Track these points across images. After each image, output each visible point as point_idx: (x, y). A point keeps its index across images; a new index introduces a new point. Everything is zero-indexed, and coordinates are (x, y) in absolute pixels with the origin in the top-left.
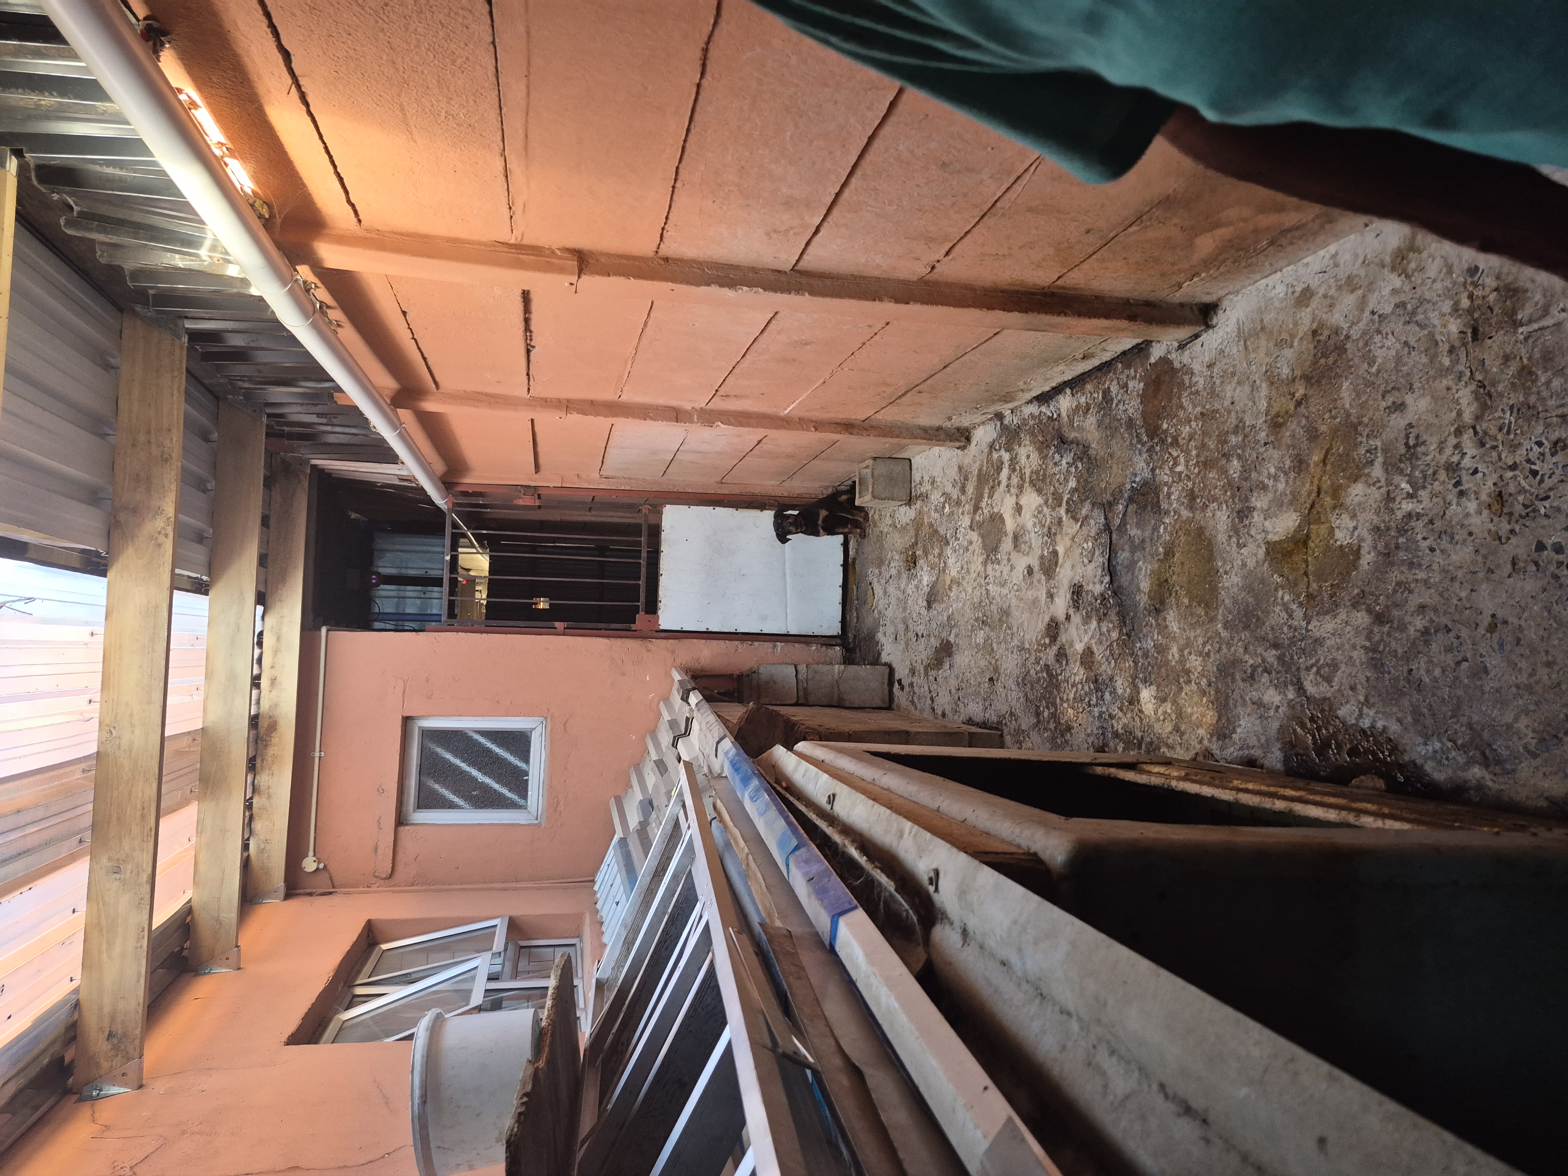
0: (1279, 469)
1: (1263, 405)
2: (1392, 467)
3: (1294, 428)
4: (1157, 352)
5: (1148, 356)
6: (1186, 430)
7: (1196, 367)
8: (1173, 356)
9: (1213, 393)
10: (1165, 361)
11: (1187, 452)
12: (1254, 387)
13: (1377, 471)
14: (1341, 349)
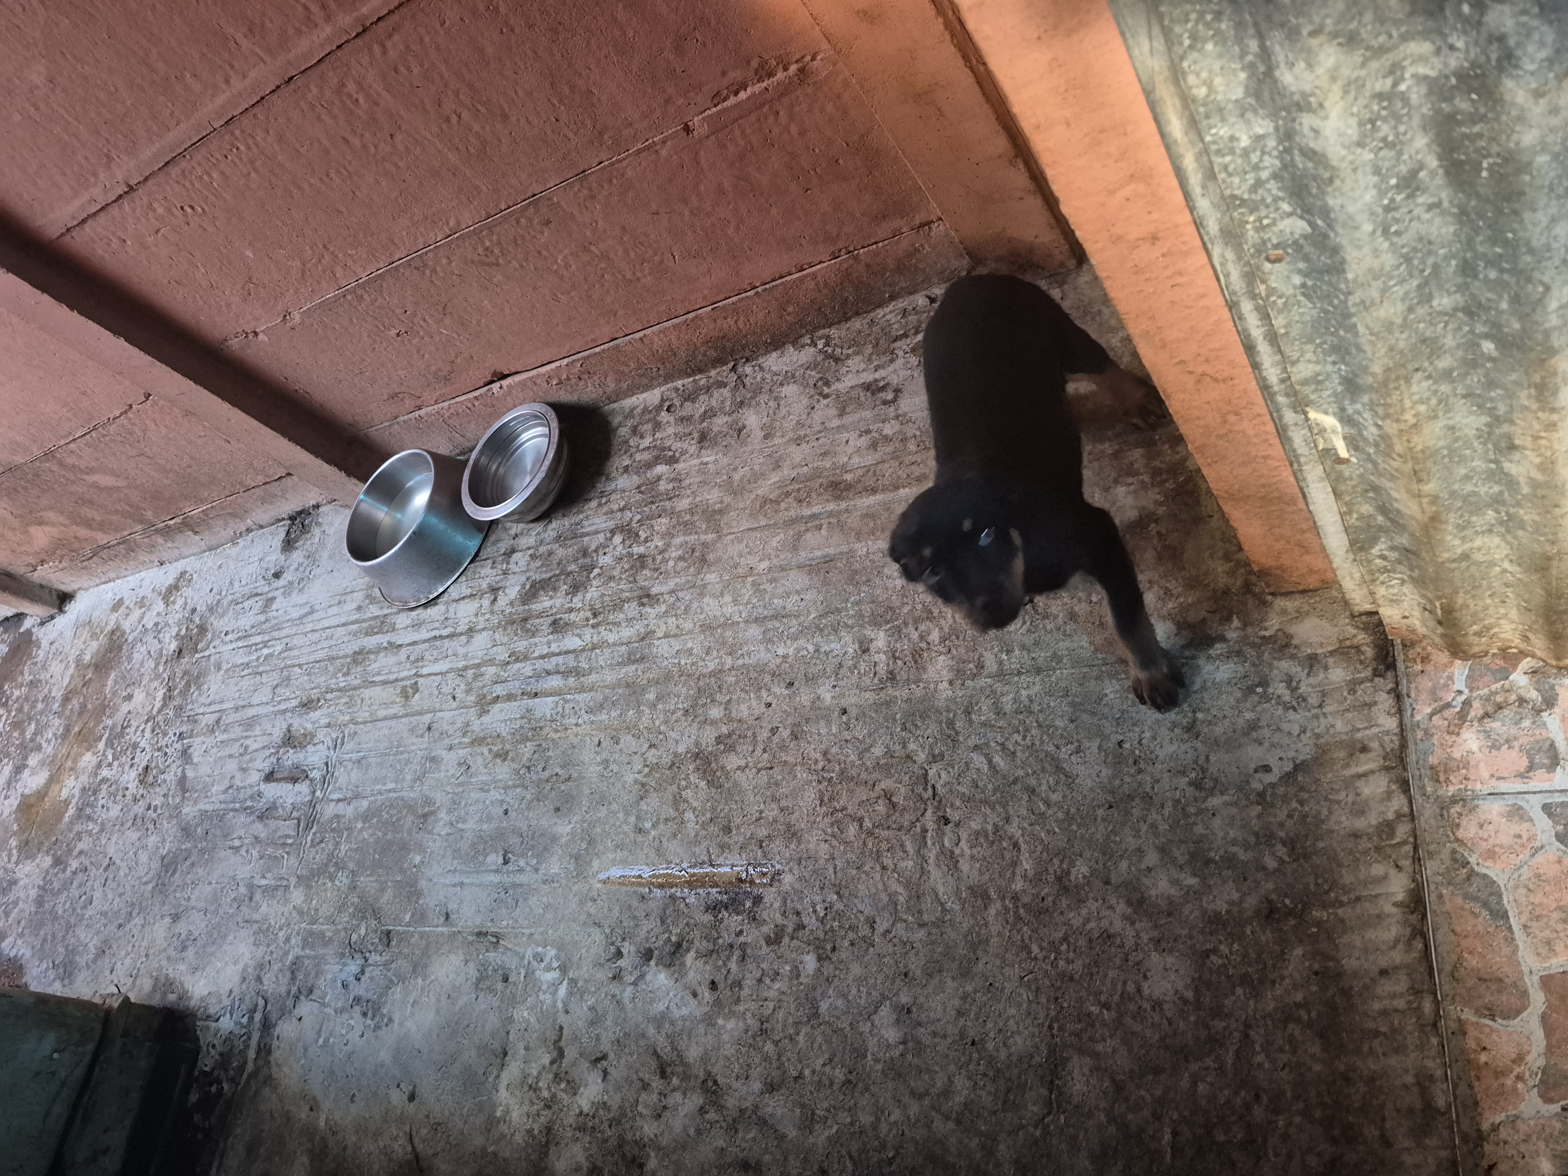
0: (54, 734)
1: (67, 680)
2: (110, 744)
3: (75, 703)
4: (27, 623)
5: (20, 627)
6: (17, 693)
7: (45, 643)
8: (34, 630)
9: (44, 667)
10: (29, 632)
11: (9, 712)
12: (67, 667)
13: (101, 745)
14: (120, 648)
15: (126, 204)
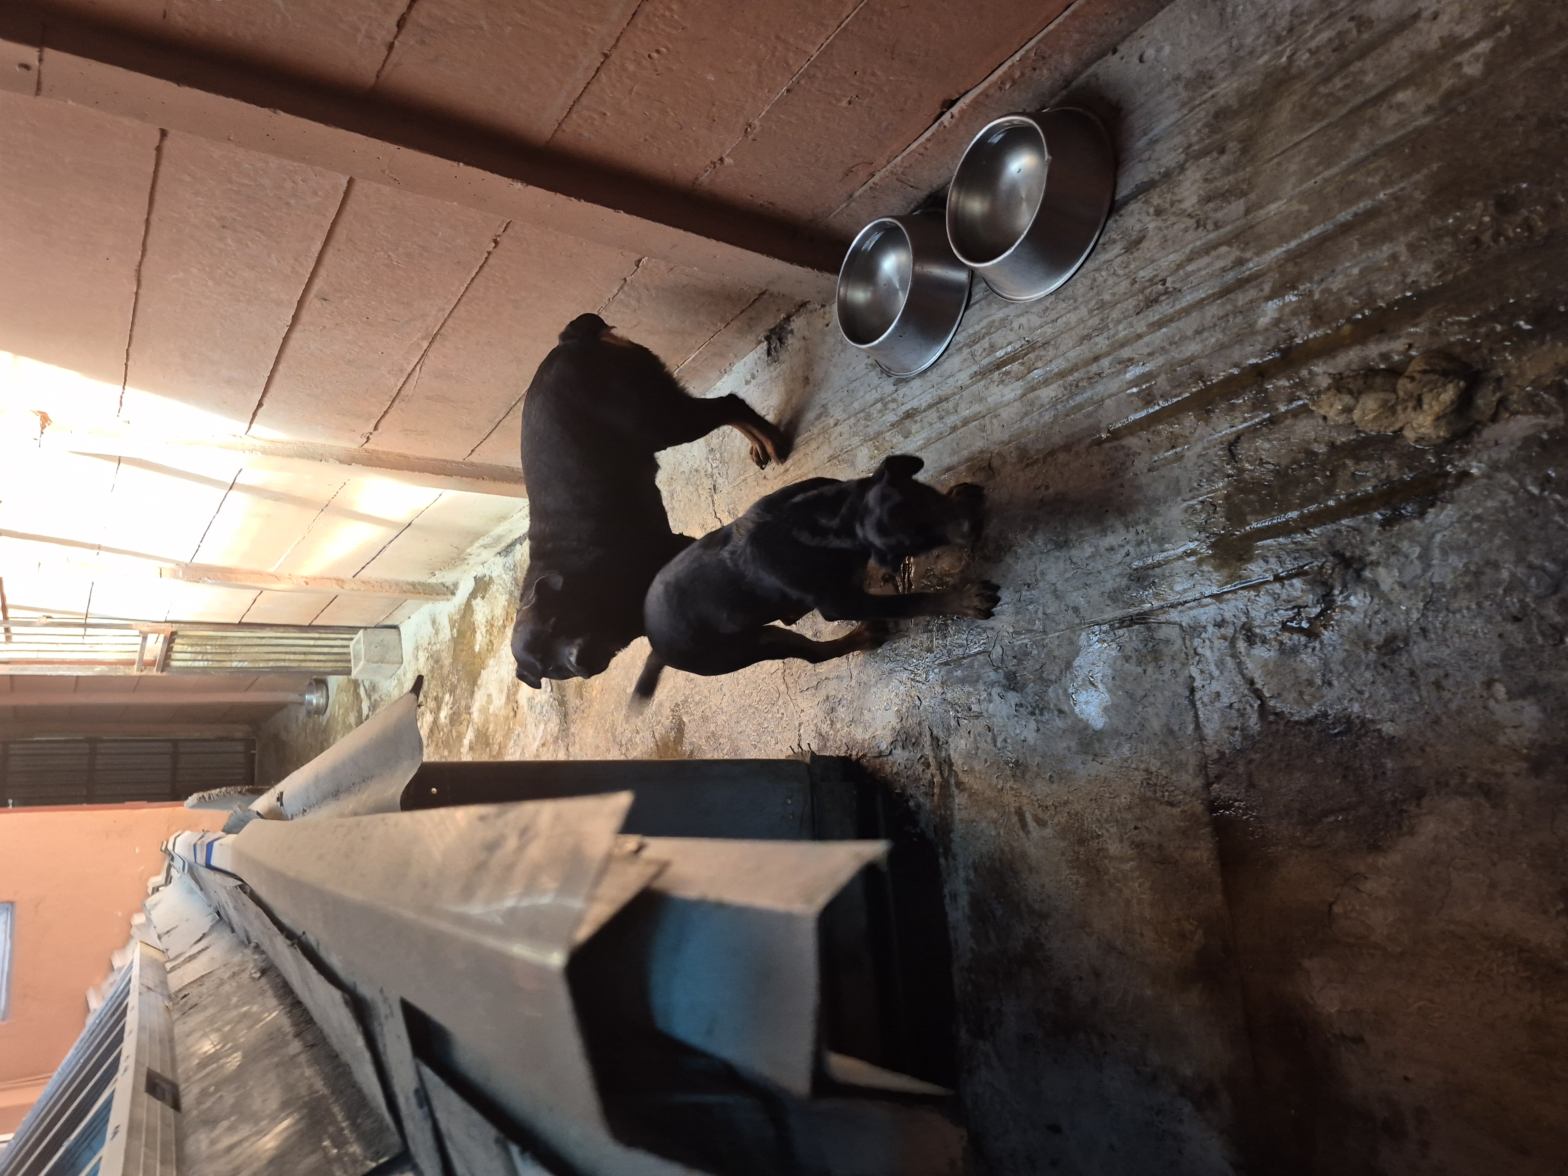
15: (602, 76)
